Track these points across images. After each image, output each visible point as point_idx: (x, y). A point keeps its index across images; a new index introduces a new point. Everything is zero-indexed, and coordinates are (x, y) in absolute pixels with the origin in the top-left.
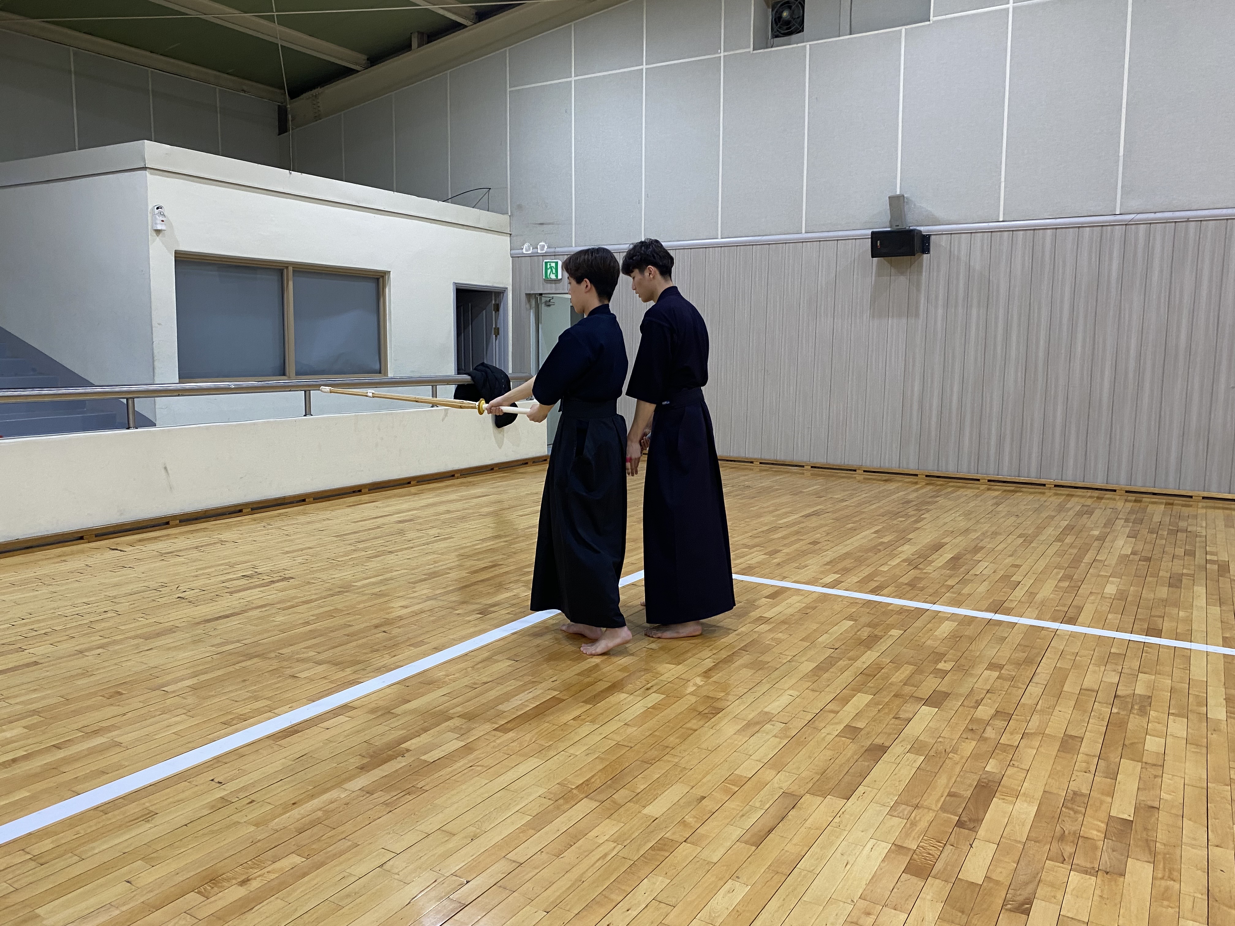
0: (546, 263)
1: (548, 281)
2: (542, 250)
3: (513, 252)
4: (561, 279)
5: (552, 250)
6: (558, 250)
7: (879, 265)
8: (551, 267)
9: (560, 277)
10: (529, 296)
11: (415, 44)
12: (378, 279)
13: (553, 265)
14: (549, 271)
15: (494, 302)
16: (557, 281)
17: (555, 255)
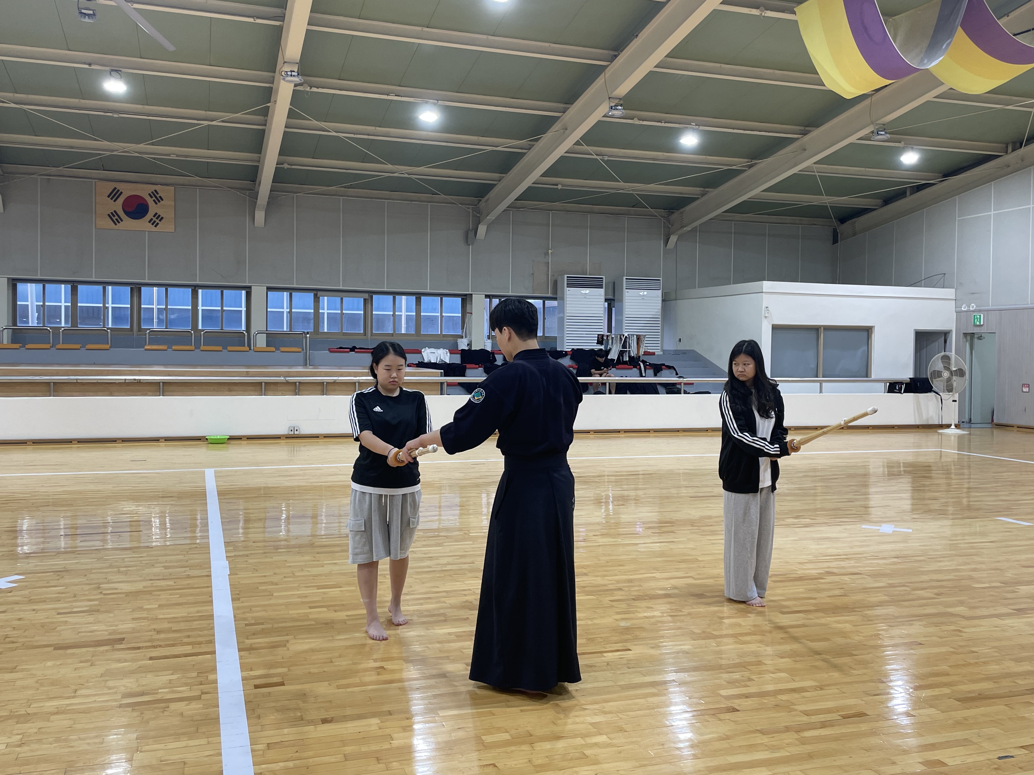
0: (974, 316)
1: (976, 326)
2: (973, 307)
3: (957, 309)
4: (983, 325)
5: (978, 308)
6: (981, 308)
8: (977, 318)
9: (982, 323)
10: (965, 335)
11: (908, 193)
12: (868, 330)
13: (978, 317)
14: (976, 320)
15: (943, 337)
16: (980, 326)
17: (980, 311)
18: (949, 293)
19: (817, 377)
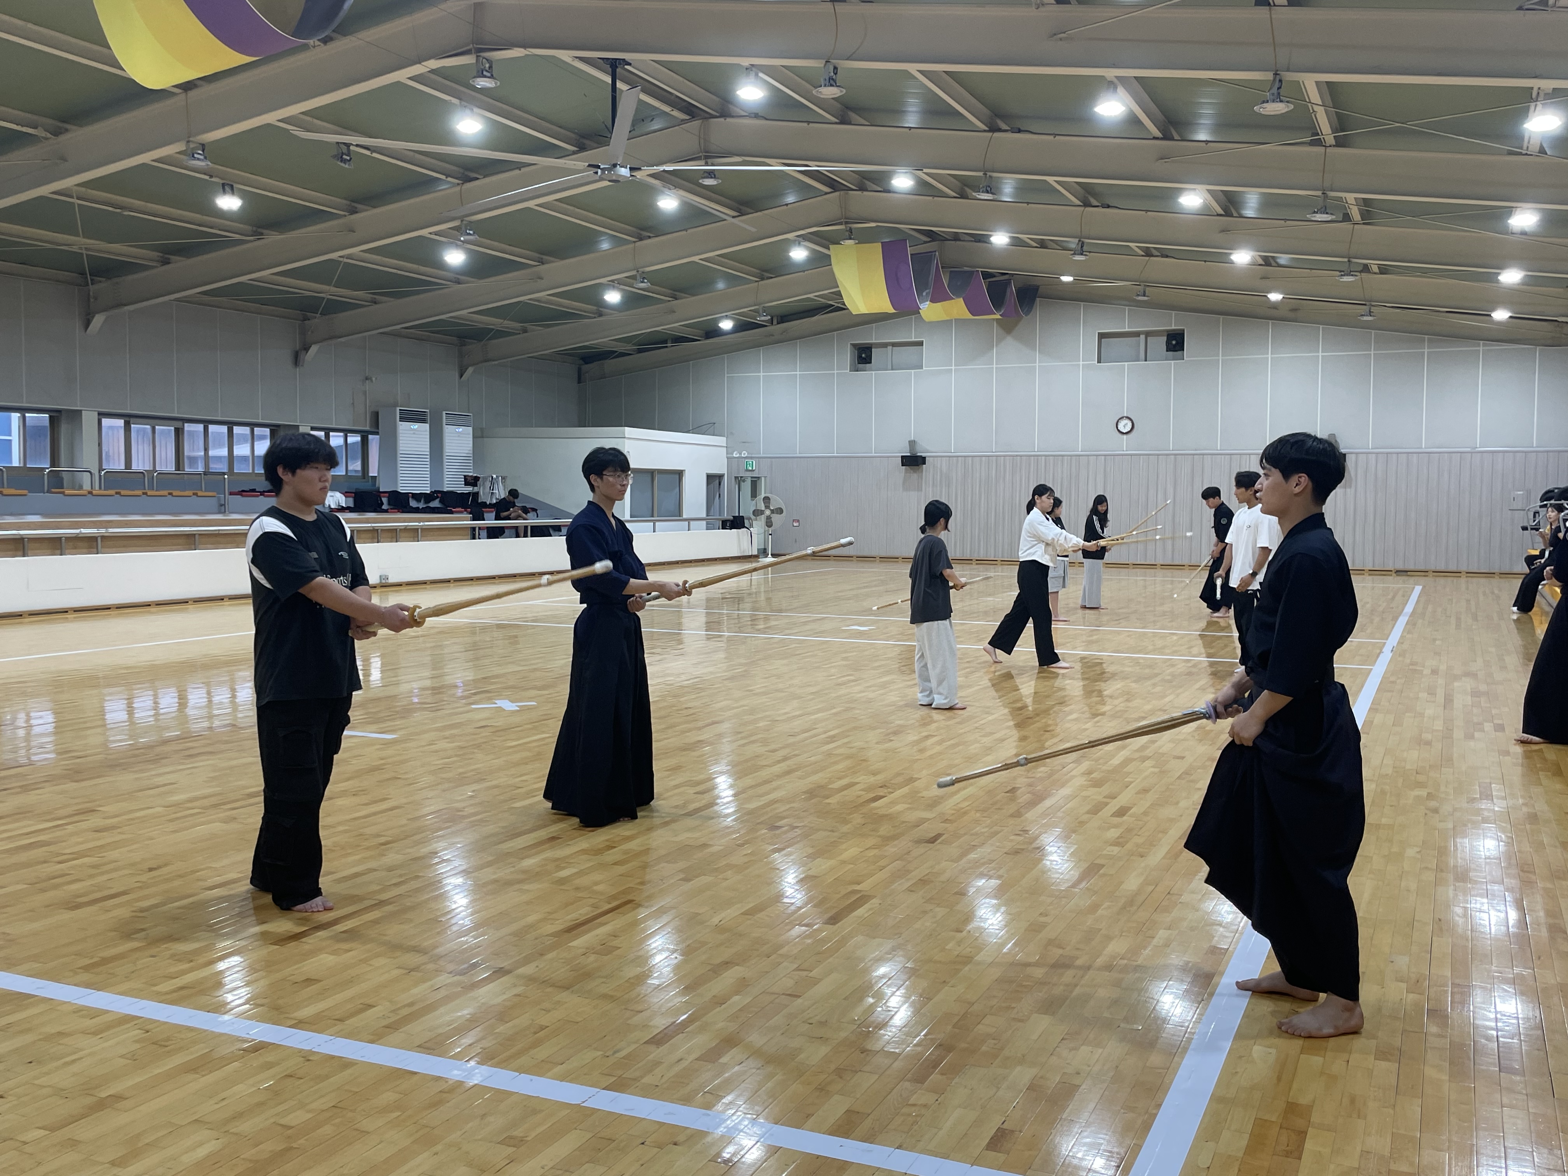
0: (747, 462)
1: (747, 470)
2: (744, 454)
3: (728, 456)
4: (755, 470)
5: (750, 455)
6: (752, 455)
7: (906, 469)
8: (749, 464)
9: (754, 468)
10: (736, 478)
11: (669, 344)
12: (679, 474)
14: (748, 466)
15: (718, 481)
16: (752, 471)
17: (751, 458)
18: (721, 441)
19: (653, 517)
